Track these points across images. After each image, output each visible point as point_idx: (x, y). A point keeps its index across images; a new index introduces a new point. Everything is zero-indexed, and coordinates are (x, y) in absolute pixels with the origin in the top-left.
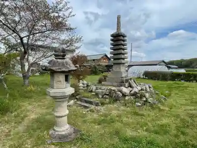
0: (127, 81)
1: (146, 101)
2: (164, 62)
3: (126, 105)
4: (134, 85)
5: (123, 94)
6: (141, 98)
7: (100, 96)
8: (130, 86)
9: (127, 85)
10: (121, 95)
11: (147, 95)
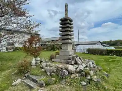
0: (73, 58)
1: (91, 79)
2: (100, 42)
3: (71, 85)
4: (79, 62)
5: (69, 72)
6: (86, 76)
7: (48, 73)
8: (76, 63)
9: (73, 62)
10: (67, 73)
11: (92, 73)
